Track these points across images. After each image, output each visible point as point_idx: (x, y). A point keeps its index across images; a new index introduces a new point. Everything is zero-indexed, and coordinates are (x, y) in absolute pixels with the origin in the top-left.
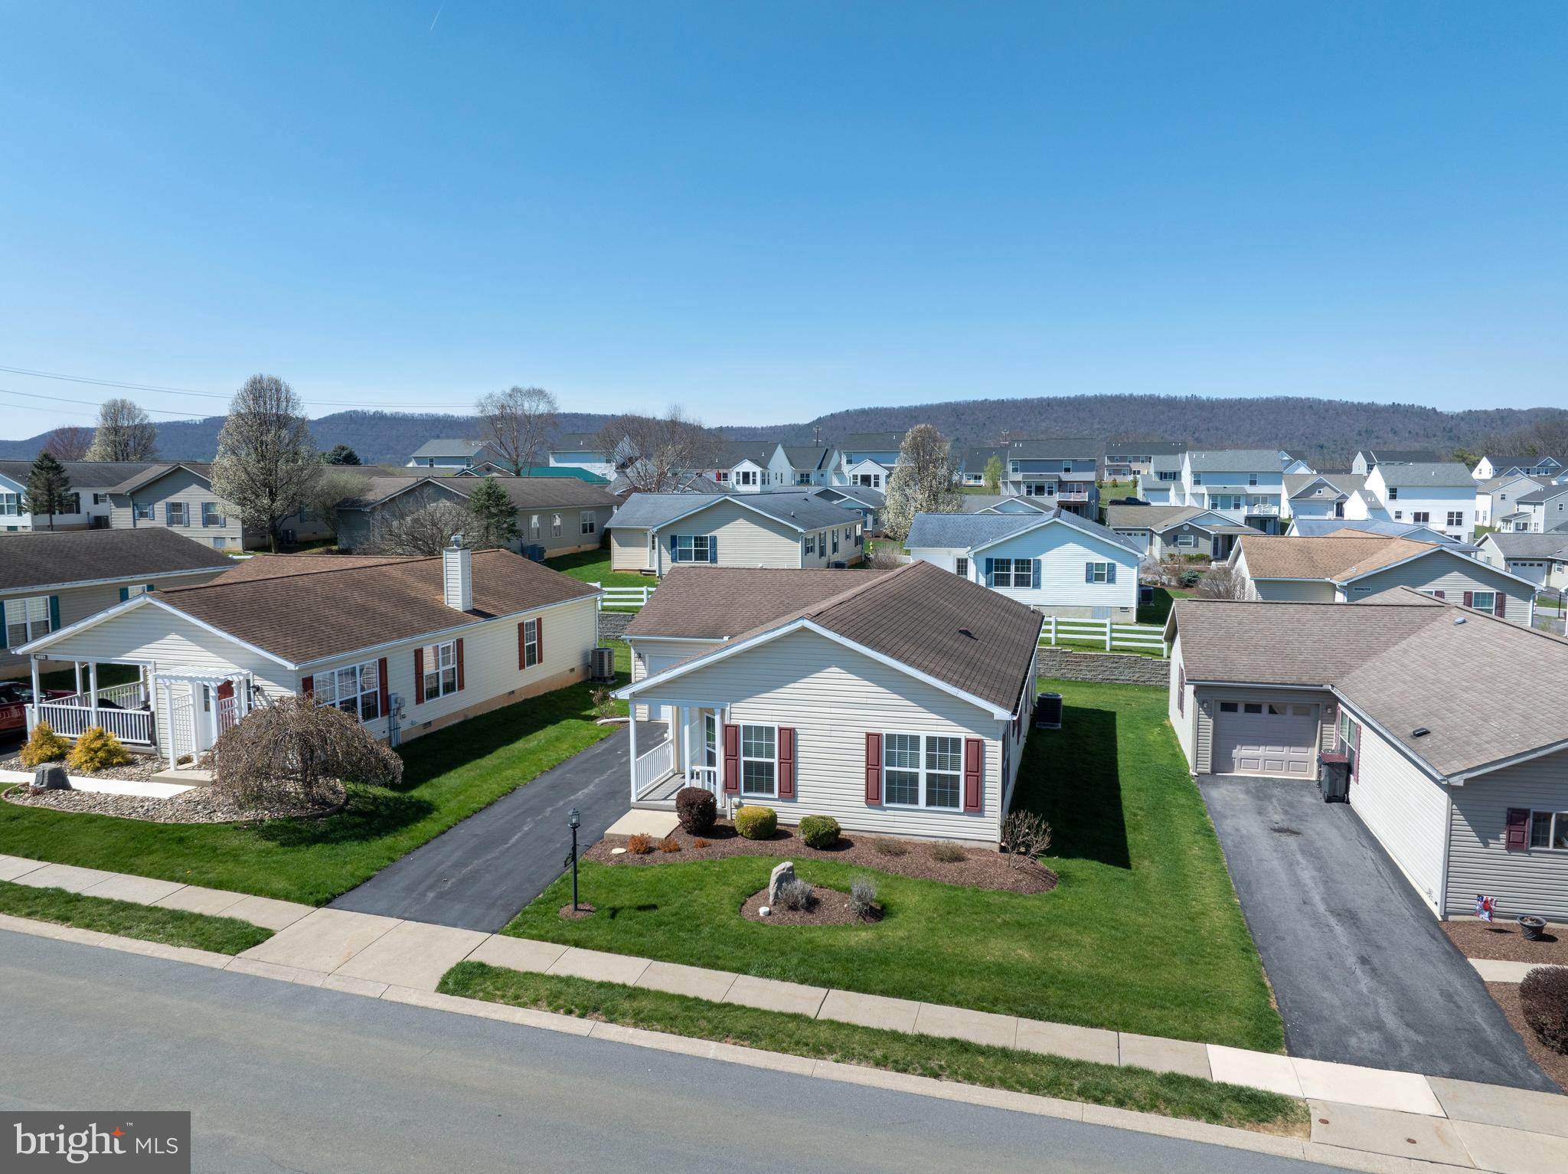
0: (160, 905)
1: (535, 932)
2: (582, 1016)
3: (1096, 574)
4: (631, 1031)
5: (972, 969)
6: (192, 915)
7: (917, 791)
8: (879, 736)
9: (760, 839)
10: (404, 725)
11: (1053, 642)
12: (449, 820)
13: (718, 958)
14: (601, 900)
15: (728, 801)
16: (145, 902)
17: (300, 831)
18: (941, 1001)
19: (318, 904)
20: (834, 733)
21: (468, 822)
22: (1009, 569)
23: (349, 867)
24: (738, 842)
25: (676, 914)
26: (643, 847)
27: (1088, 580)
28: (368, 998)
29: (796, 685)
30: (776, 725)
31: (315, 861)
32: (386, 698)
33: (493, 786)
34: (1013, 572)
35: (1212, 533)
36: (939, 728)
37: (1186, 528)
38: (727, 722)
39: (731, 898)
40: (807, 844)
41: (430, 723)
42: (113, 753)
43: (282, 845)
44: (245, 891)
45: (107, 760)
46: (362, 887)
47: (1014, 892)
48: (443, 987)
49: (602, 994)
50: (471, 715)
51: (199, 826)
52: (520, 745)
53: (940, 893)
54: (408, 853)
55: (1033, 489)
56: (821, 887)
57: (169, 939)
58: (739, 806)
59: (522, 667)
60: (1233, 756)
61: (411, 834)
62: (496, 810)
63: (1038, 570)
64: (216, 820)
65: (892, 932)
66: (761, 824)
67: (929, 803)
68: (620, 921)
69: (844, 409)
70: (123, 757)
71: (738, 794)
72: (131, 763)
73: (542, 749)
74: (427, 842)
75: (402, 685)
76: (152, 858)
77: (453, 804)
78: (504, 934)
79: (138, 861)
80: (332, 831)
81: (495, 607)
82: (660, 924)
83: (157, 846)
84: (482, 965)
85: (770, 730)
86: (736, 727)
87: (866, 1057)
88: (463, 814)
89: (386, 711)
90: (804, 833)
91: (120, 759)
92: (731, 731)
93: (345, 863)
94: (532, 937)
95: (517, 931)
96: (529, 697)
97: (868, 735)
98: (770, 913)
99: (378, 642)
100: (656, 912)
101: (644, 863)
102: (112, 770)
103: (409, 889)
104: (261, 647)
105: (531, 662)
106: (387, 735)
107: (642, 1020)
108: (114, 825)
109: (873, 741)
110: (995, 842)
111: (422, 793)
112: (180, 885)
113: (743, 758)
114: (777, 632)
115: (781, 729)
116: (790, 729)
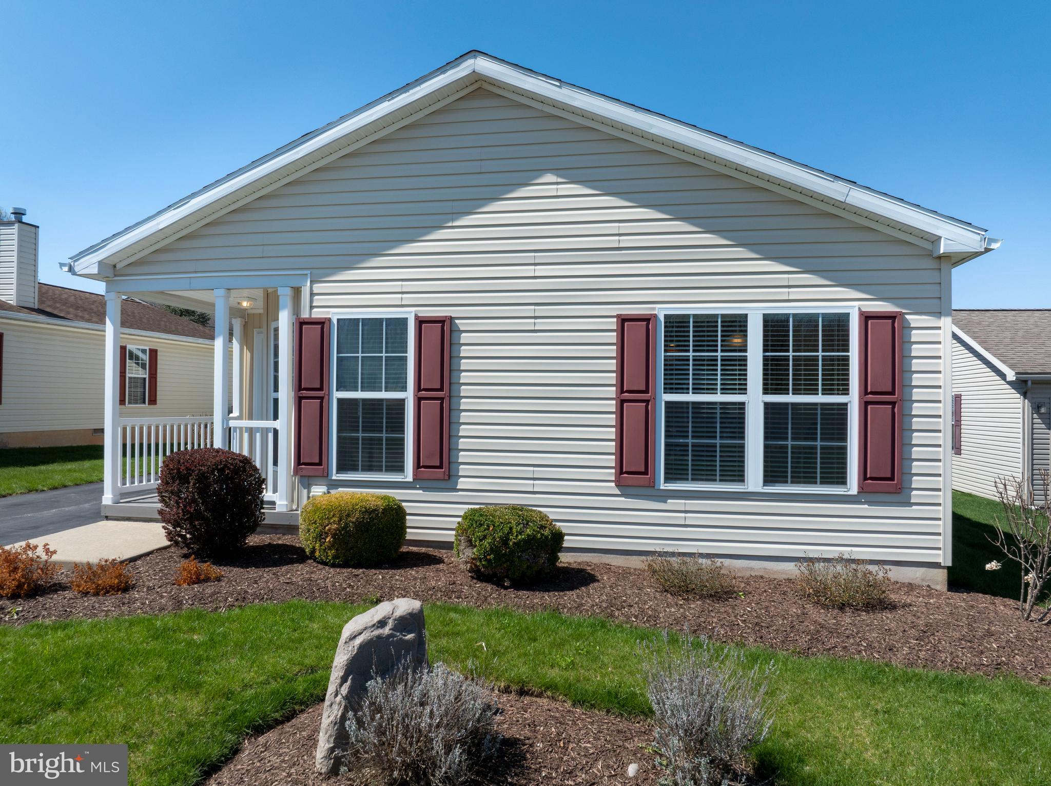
7: (741, 449)
8: (647, 320)
9: (357, 566)
20: (541, 324)
24: (299, 573)
30: (409, 315)
36: (795, 293)
38: (305, 315)
40: (479, 575)
56: (522, 693)
66: (359, 525)
67: (770, 479)
71: (325, 475)
85: (398, 327)
86: (323, 324)
90: (471, 544)
92: (311, 333)
97: (623, 320)
105: (137, 400)
109: (635, 332)
110: (936, 565)
113: (337, 395)
114: (414, 94)
115: (421, 322)
116: (441, 321)
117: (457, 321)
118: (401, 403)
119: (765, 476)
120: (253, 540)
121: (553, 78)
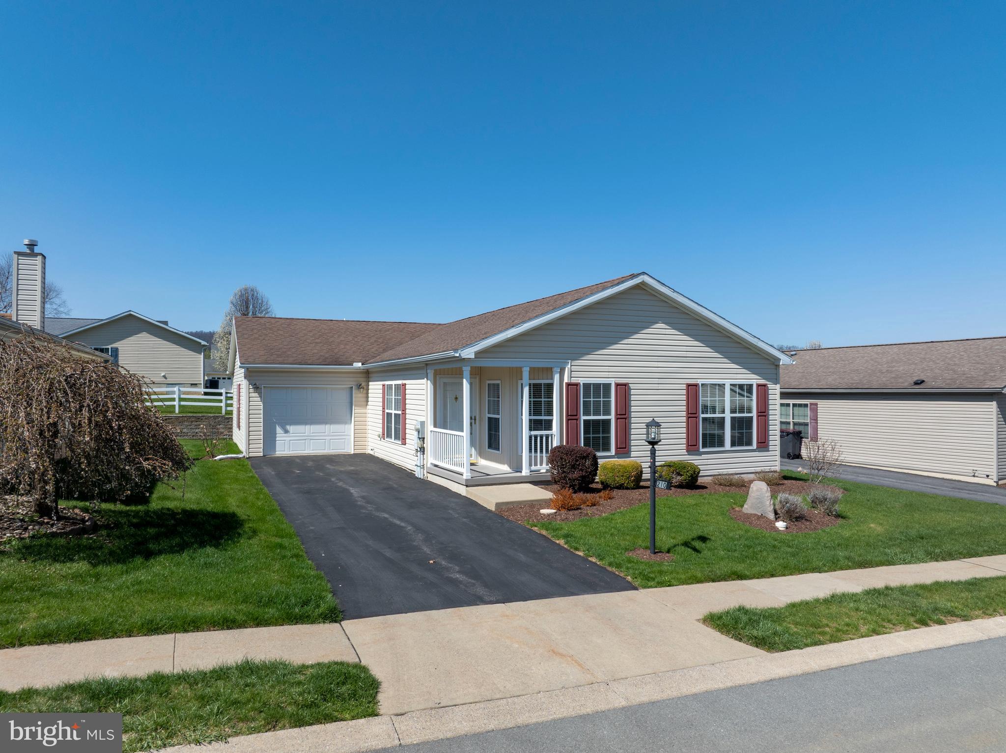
7: (724, 434)
8: (696, 386)
20: (661, 387)
29: (629, 341)
30: (613, 382)
36: (738, 376)
38: (566, 381)
85: (607, 386)
86: (578, 385)
92: (574, 389)
97: (688, 385)
98: (787, 526)
109: (692, 390)
110: (776, 471)
113: (583, 418)
114: (621, 287)
115: (617, 385)
116: (625, 385)
117: (630, 385)
118: (609, 421)
119: (731, 444)
120: (591, 486)
121: (672, 289)
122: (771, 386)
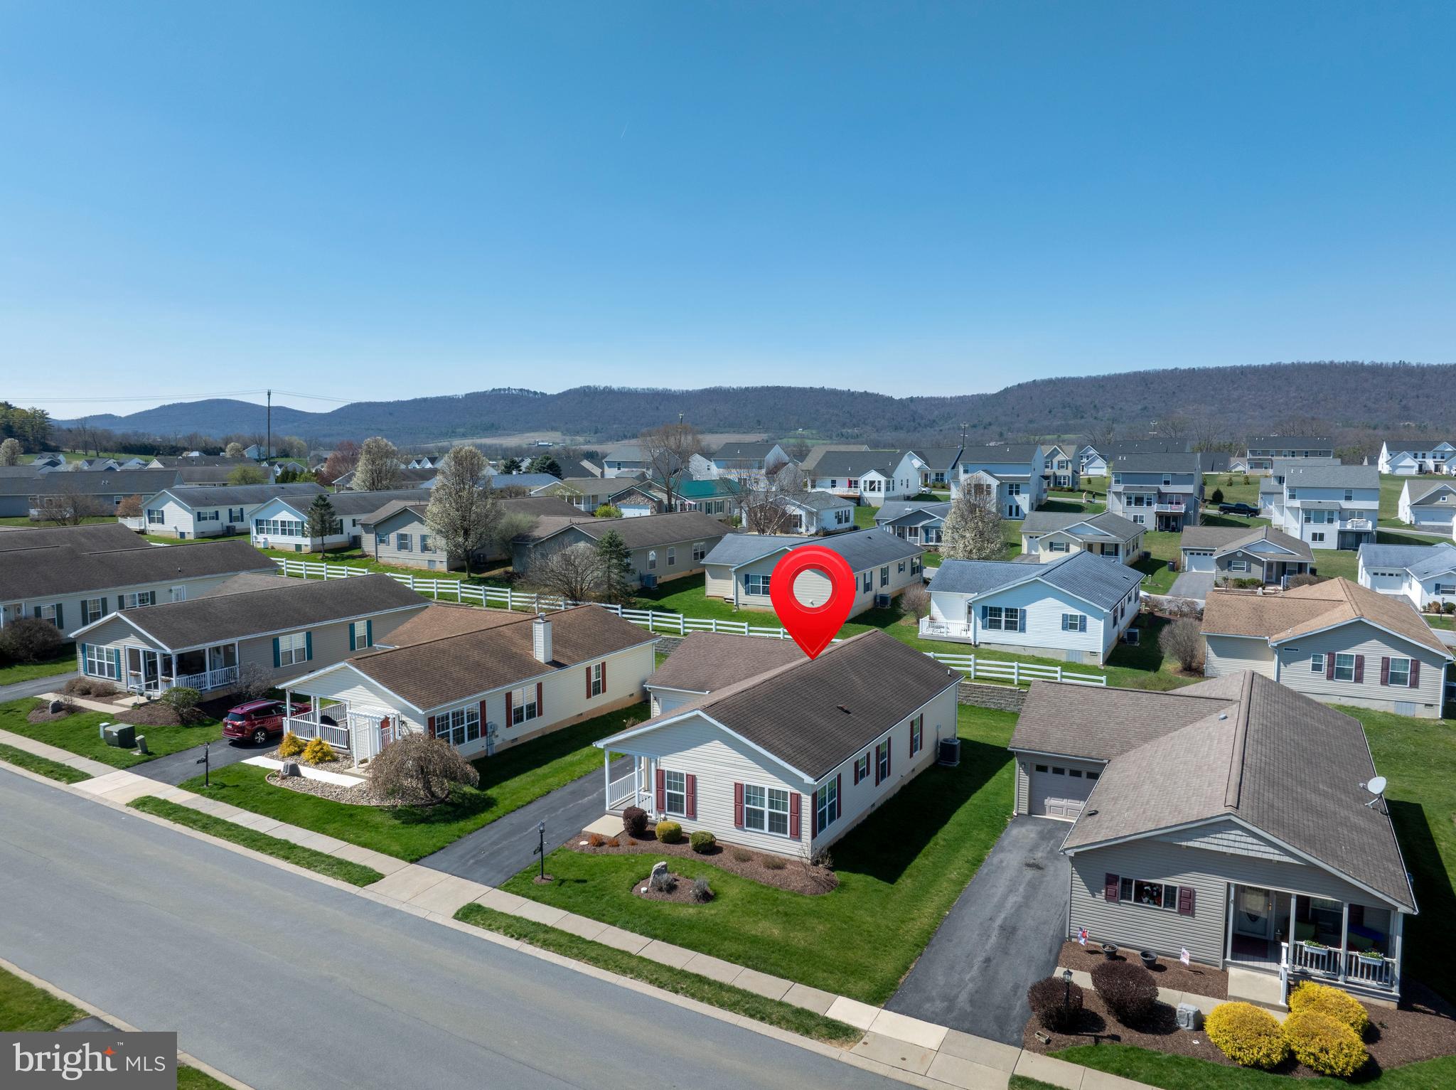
0: (333, 854)
1: (515, 890)
2: (517, 939)
3: (1071, 624)
4: (538, 949)
5: (738, 937)
6: (347, 862)
7: (763, 821)
8: (742, 785)
9: (664, 843)
10: (497, 742)
11: (1016, 683)
12: (500, 813)
13: (604, 915)
14: (559, 875)
15: (658, 815)
16: (326, 852)
17: (415, 814)
18: (709, 953)
19: (412, 862)
20: (717, 781)
21: (512, 814)
22: (1000, 616)
23: (434, 840)
24: (654, 843)
25: (595, 887)
26: (599, 842)
27: (1064, 628)
28: (419, 918)
29: (697, 749)
30: (684, 772)
31: (418, 835)
32: (484, 726)
33: (537, 790)
34: (1003, 618)
35: (1263, 560)
36: (776, 784)
37: (1240, 555)
38: (659, 767)
39: (630, 880)
40: (690, 849)
41: (516, 739)
42: (326, 754)
43: (403, 823)
44: (377, 850)
45: (324, 758)
46: (438, 853)
47: (801, 893)
48: (456, 917)
49: (532, 928)
50: (547, 733)
51: (362, 807)
52: (568, 758)
53: (752, 889)
54: (470, 833)
55: (1133, 500)
56: (684, 877)
57: (334, 875)
58: (665, 819)
59: (589, 696)
60: (1045, 803)
61: (476, 821)
62: (532, 807)
63: (1023, 617)
64: (373, 804)
65: (709, 910)
66: (671, 833)
67: (770, 830)
68: (564, 888)
69: (1030, 379)
70: (331, 756)
71: (664, 812)
72: (335, 760)
73: (580, 762)
74: (483, 826)
75: (496, 715)
76: (335, 825)
77: (507, 802)
78: (499, 889)
79: (327, 827)
80: (434, 815)
81: (569, 657)
82: (583, 891)
83: (338, 818)
84: (479, 906)
85: (682, 775)
86: (663, 771)
87: (647, 978)
88: (511, 808)
89: (484, 733)
90: (692, 842)
91: (330, 758)
92: (660, 772)
93: (433, 837)
94: (513, 892)
95: (507, 887)
96: (595, 716)
97: (736, 784)
98: (647, 892)
99: (480, 692)
100: (584, 885)
101: (595, 852)
102: (325, 765)
103: (462, 857)
104: (405, 698)
105: (597, 692)
106: (485, 748)
107: (546, 945)
108: (319, 802)
109: (739, 788)
110: (807, 858)
111: (492, 792)
112: (346, 843)
113: (667, 791)
115: (688, 775)
116: (692, 775)
117: (696, 776)
118: (682, 796)
122: (803, 795)
